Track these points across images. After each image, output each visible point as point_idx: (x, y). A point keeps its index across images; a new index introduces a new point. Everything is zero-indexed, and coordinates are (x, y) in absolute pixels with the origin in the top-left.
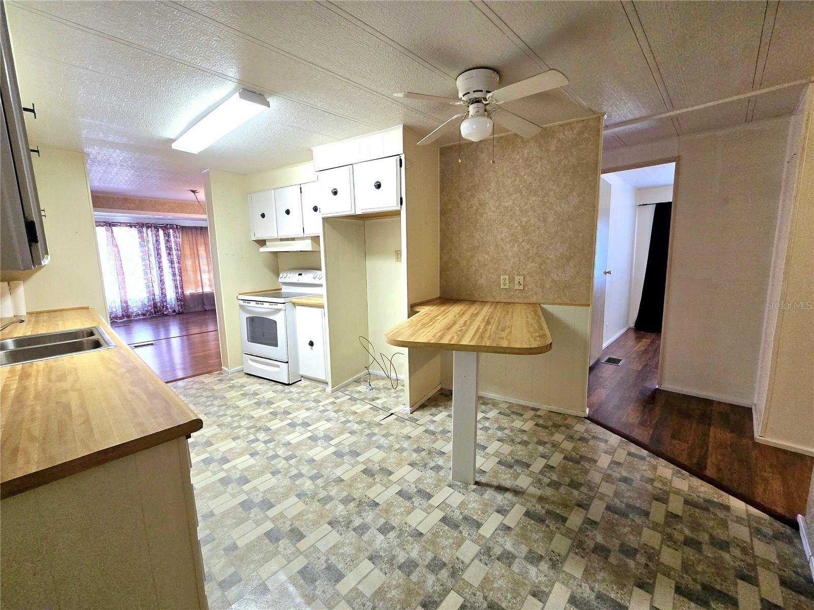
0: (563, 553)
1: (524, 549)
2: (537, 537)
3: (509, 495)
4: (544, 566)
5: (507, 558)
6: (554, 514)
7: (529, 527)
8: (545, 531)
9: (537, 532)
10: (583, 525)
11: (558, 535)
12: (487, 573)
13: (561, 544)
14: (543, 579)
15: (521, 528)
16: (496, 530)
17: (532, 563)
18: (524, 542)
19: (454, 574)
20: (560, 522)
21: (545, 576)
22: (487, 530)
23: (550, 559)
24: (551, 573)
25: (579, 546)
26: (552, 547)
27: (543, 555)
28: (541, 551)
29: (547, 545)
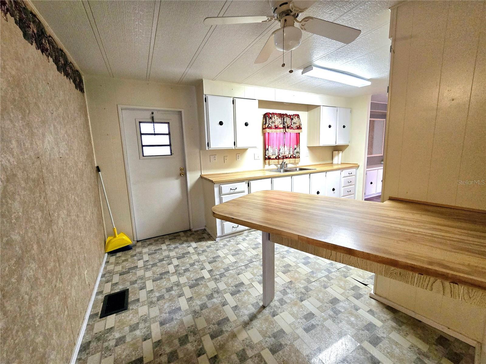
0: (196, 320)
1: (209, 305)
2: (211, 315)
3: (246, 318)
4: (197, 308)
5: (210, 297)
6: (219, 334)
7: (219, 315)
8: (212, 320)
9: (214, 316)
10: (203, 346)
11: (206, 325)
12: (209, 288)
13: (201, 324)
14: (194, 304)
15: (220, 311)
16: (226, 299)
17: (202, 304)
18: (213, 307)
19: (216, 279)
20: (212, 333)
21: (194, 306)
22: (228, 297)
23: (198, 312)
24: (193, 309)
25: (194, 331)
26: (202, 317)
27: (202, 311)
28: (203, 311)
29: (205, 316)
